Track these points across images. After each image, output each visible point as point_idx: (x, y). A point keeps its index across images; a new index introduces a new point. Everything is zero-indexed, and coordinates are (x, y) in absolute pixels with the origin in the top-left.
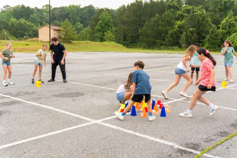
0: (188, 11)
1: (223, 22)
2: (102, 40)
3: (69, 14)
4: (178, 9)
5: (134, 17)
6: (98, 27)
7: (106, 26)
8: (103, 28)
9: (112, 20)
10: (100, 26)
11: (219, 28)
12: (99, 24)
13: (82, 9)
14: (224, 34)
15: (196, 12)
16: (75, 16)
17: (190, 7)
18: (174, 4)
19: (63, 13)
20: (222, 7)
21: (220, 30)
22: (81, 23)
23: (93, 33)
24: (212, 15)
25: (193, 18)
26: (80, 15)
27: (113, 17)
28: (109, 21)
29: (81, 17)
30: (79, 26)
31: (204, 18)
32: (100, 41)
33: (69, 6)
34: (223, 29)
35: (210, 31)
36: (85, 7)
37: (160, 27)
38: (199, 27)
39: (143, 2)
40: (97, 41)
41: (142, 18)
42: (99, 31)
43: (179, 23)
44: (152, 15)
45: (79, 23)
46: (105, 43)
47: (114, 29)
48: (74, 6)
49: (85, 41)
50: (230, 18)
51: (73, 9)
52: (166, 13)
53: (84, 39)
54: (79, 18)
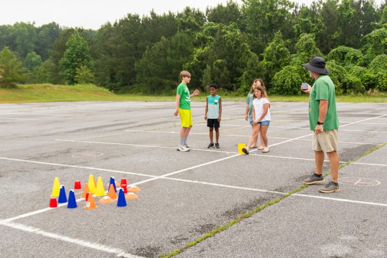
0: (213, 32)
1: (268, 49)
2: (73, 81)
3: (14, 37)
4: (196, 28)
5: (126, 43)
6: (64, 60)
7: (79, 57)
8: (73, 61)
9: (88, 48)
10: (68, 57)
11: (261, 59)
12: (65, 54)
13: (39, 30)
14: (269, 68)
15: (225, 33)
16: (26, 41)
17: (215, 26)
18: (189, 21)
19: (5, 36)
20: (266, 26)
21: (264, 62)
22: (38, 53)
23: (57, 71)
24: (250, 38)
25: (221, 43)
26: (34, 39)
27: (91, 43)
28: (83, 50)
29: (37, 43)
30: (34, 59)
31: (238, 43)
32: (70, 84)
33: (15, 25)
34: (268, 59)
35: (248, 63)
36: (44, 27)
37: (168, 58)
38: (232, 57)
39: (141, 17)
40: (63, 84)
41: (140, 44)
42: (67, 66)
43: (199, 51)
44: (155, 39)
45: (34, 53)
46: (77, 86)
47: (92, 63)
48: (23, 25)
49: (40, 85)
50: (278, 42)
51: (21, 29)
52: (178, 35)
53: (42, 80)
54: (33, 45)
